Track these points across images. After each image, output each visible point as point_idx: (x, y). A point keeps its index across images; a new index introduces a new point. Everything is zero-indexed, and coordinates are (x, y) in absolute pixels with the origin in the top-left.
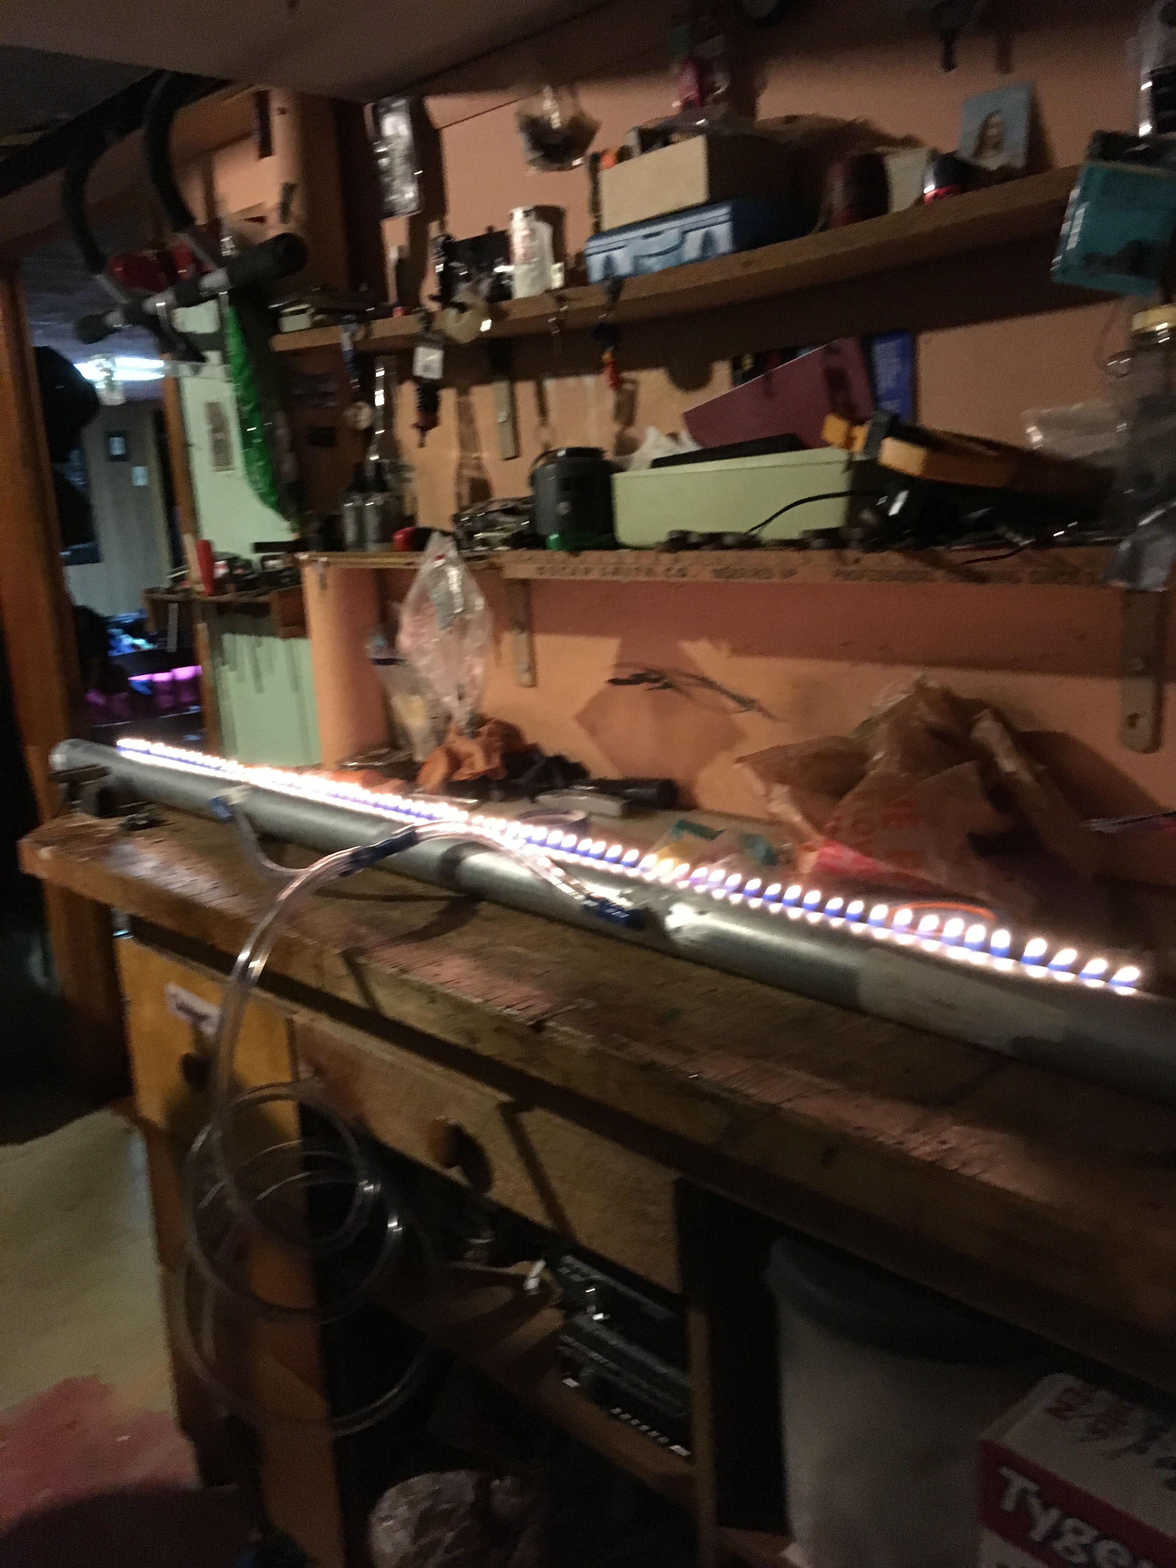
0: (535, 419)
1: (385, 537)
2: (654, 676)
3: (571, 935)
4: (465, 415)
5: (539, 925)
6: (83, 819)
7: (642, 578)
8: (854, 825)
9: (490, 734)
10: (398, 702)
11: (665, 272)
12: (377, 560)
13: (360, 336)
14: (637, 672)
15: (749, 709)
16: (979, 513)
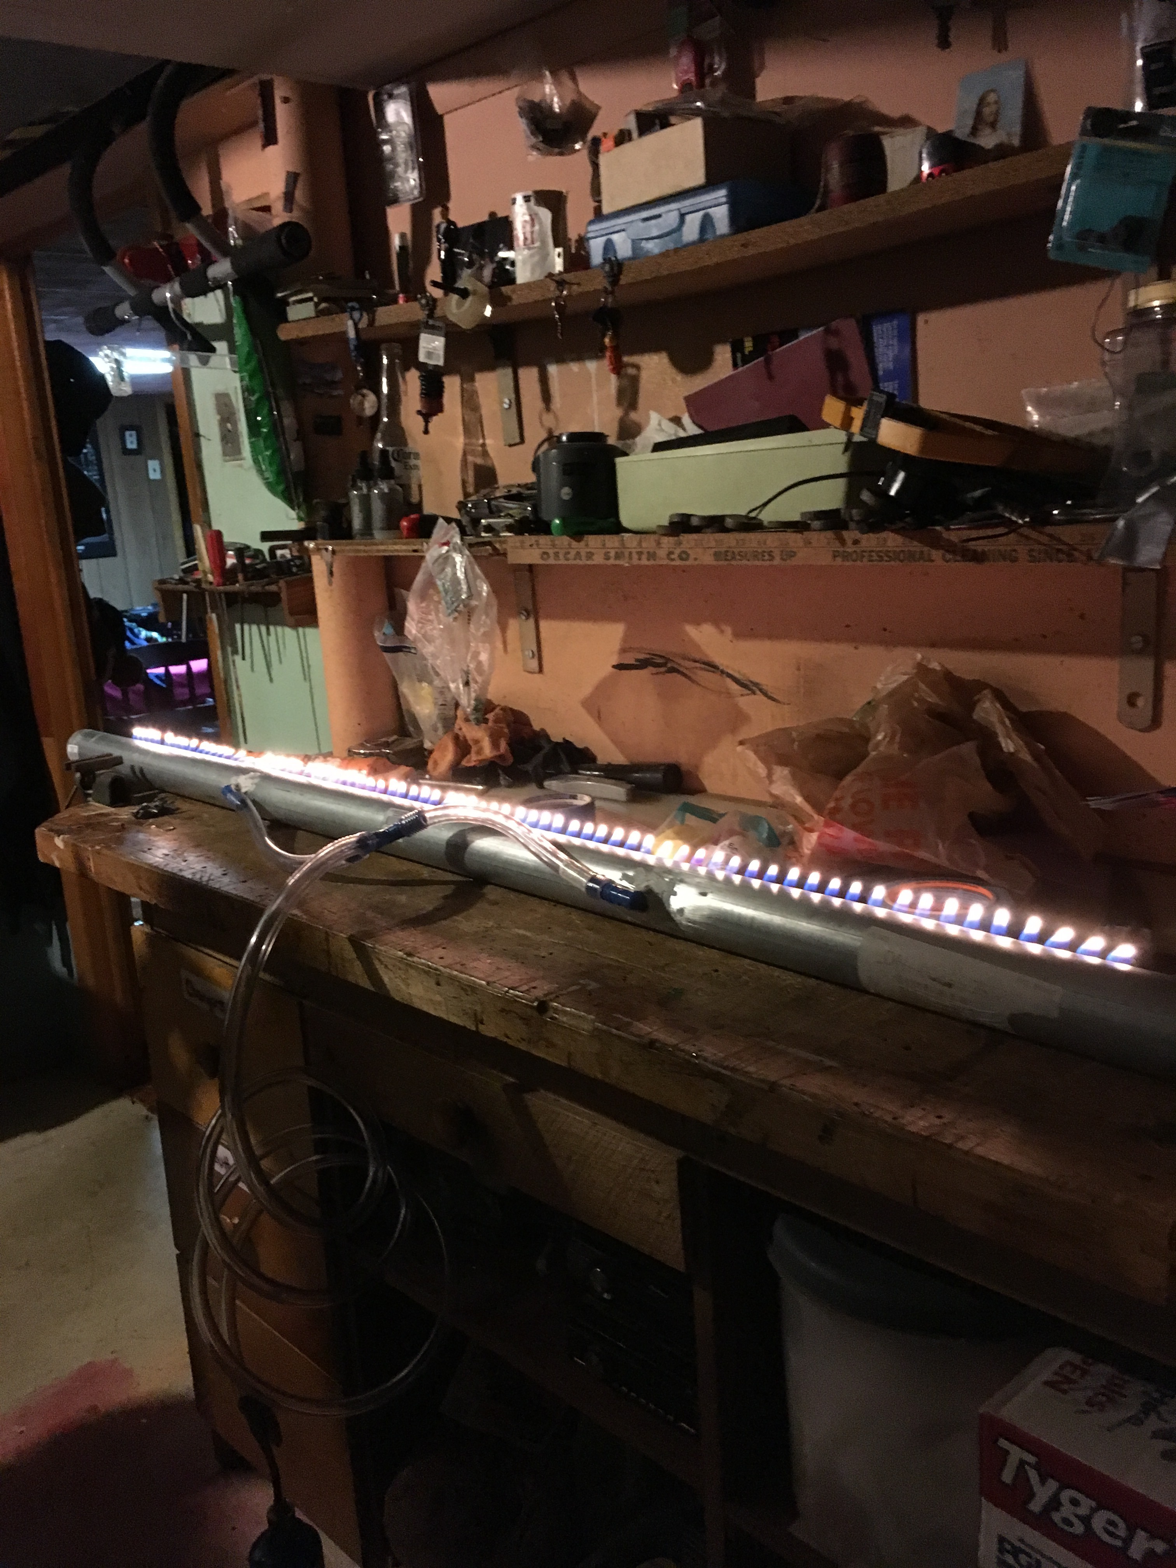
0: (540, 404)
1: (391, 525)
2: (661, 661)
3: (576, 917)
4: (470, 402)
5: (542, 909)
6: (97, 808)
7: (644, 562)
8: (853, 806)
9: (497, 721)
10: (405, 688)
11: (665, 255)
12: (382, 547)
13: (363, 324)
14: (642, 656)
15: (754, 693)
16: (978, 493)
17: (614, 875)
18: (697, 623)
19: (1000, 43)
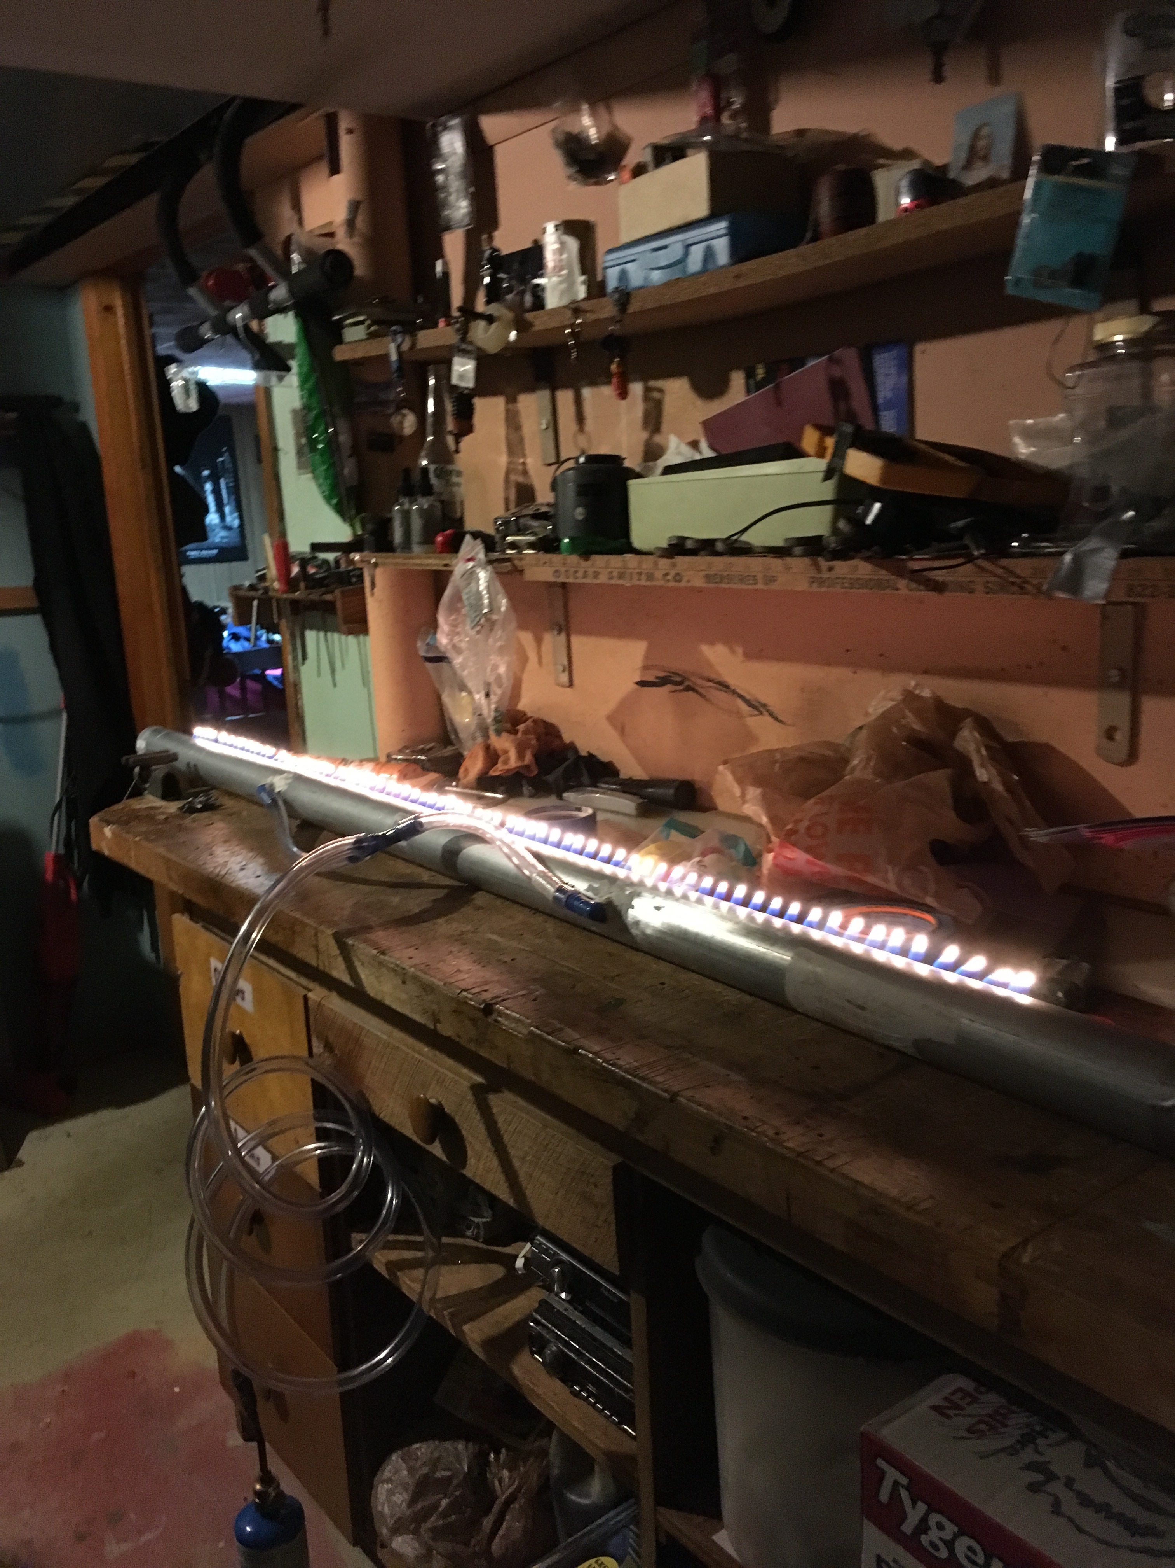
0: (574, 426)
1: (428, 539)
2: (678, 679)
3: (550, 926)
4: (513, 422)
5: (521, 915)
6: (151, 801)
7: (643, 583)
8: (808, 829)
9: (526, 732)
10: (446, 699)
11: (667, 285)
12: (418, 561)
13: (405, 347)
14: (662, 674)
15: (761, 713)
16: (960, 523)
17: (581, 886)
18: (712, 643)
19: (994, 78)
